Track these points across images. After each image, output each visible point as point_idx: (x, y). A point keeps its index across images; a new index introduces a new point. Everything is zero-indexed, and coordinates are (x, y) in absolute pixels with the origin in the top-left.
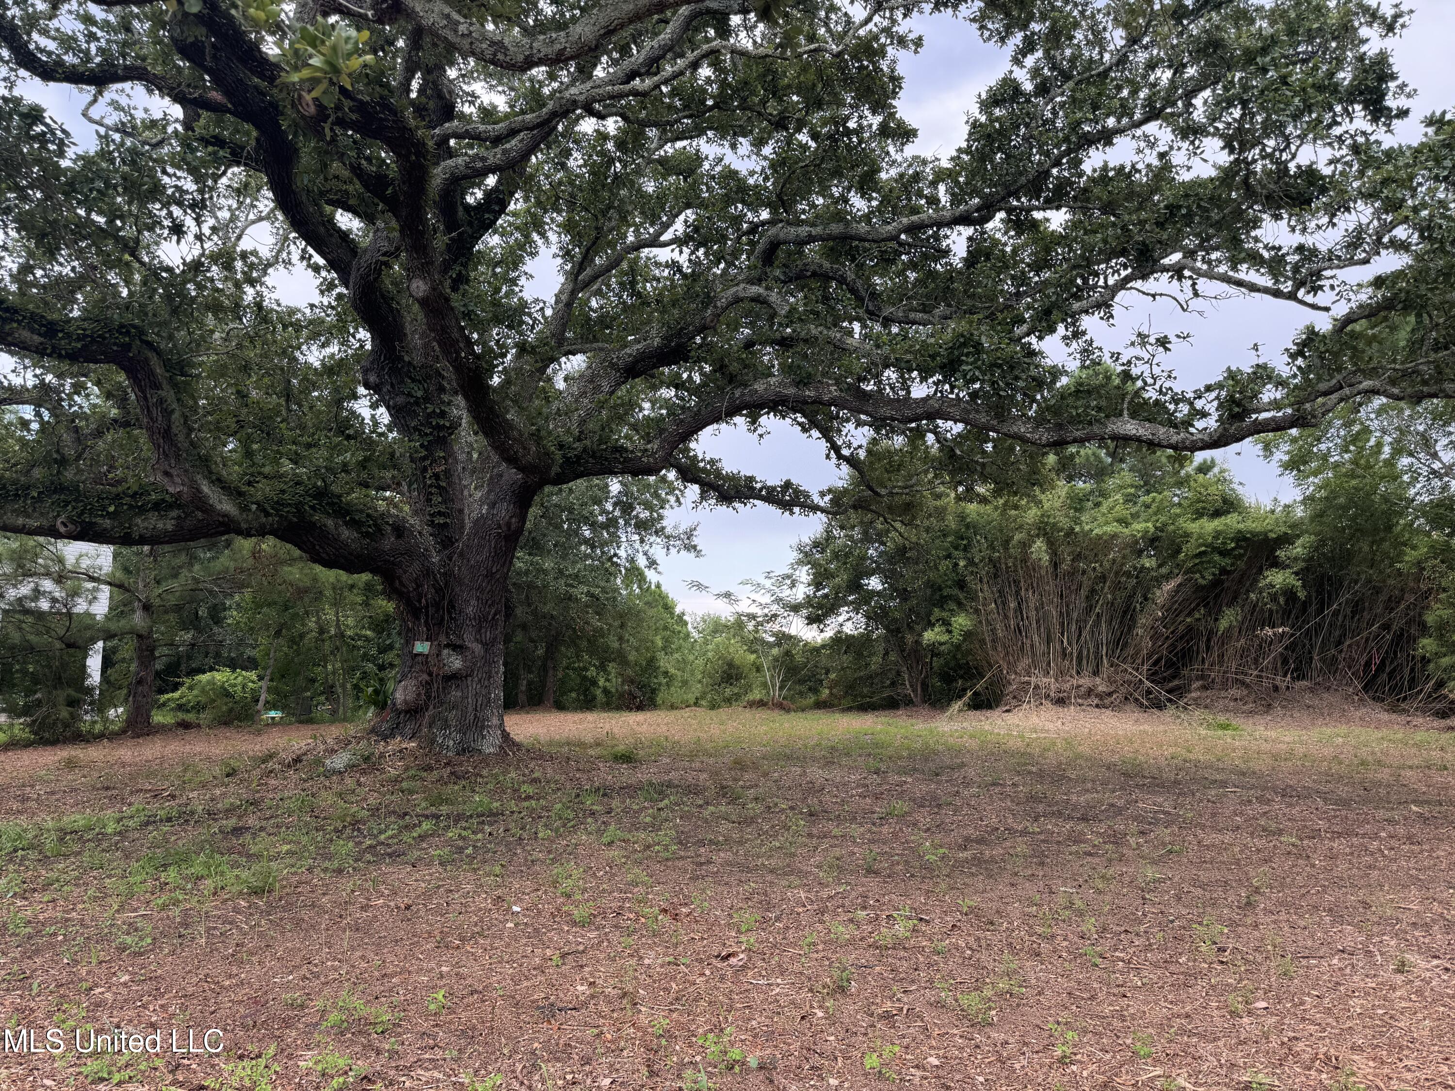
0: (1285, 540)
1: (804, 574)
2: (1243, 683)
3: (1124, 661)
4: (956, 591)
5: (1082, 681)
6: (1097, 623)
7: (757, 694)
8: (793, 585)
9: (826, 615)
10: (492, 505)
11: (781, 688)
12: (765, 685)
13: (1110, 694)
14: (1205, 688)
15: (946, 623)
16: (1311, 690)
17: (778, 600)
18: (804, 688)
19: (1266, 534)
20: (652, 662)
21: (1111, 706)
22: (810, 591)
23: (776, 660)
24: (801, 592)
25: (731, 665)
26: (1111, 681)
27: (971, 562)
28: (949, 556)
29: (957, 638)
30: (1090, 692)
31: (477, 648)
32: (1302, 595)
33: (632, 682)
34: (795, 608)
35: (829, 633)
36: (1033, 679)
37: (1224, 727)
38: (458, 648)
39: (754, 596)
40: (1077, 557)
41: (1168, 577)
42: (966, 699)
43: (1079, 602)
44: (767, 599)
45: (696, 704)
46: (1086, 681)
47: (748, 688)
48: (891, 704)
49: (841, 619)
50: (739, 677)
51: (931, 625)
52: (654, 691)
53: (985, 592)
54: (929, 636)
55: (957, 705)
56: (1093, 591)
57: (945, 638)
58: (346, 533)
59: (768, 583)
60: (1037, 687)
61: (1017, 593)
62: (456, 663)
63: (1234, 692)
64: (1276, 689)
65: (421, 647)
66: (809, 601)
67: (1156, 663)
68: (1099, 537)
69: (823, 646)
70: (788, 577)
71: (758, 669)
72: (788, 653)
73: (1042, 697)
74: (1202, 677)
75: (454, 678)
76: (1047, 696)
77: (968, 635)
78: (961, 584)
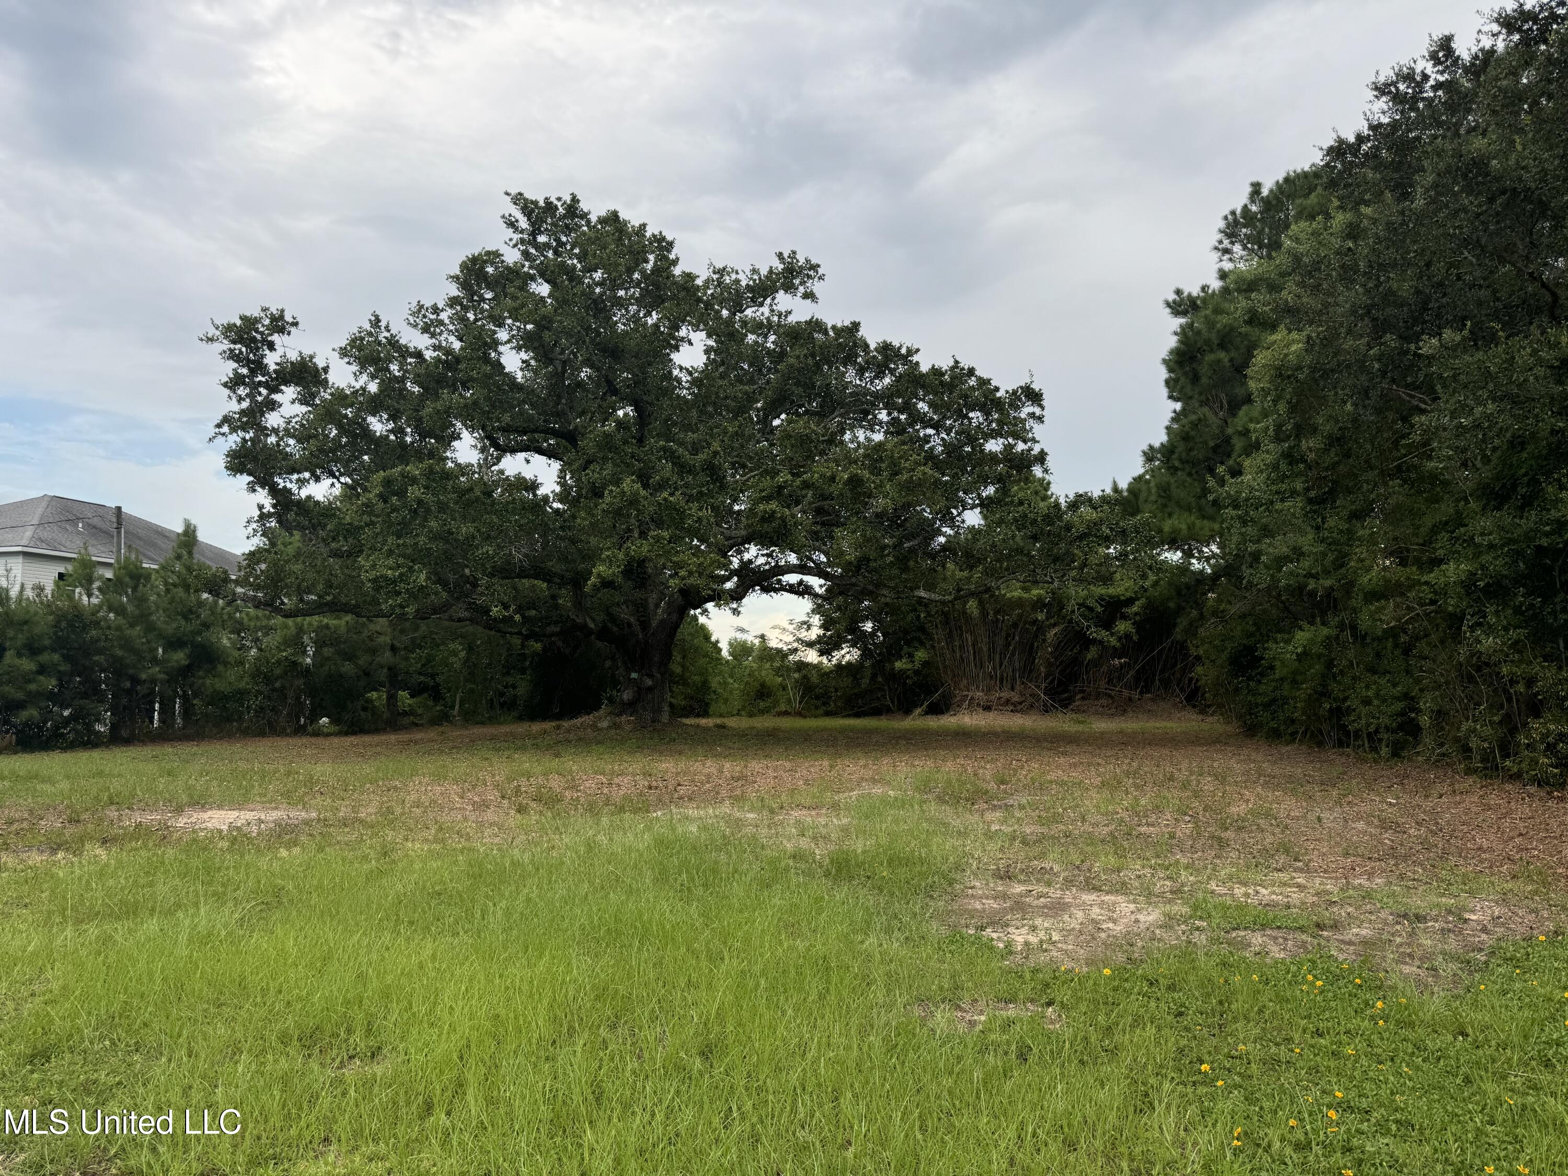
0: (1130, 601)
1: (816, 620)
2: (1110, 696)
3: (1031, 681)
4: (919, 634)
5: (1002, 694)
6: (1013, 655)
7: (783, 707)
8: (809, 628)
9: (833, 650)
10: (669, 614)
11: (800, 703)
12: (789, 701)
13: (1021, 703)
14: (1083, 698)
15: (911, 656)
16: (1152, 700)
17: (798, 640)
18: (819, 703)
19: (1118, 596)
20: (705, 683)
21: (1021, 711)
22: (821, 632)
23: (797, 681)
24: (815, 632)
25: (763, 685)
26: (1022, 694)
27: (929, 614)
28: (915, 610)
29: (917, 665)
30: (1008, 702)
31: (659, 676)
32: (1135, 638)
33: (692, 698)
34: (810, 644)
35: (834, 661)
36: (970, 694)
37: (1082, 722)
38: (651, 676)
39: (781, 637)
40: (997, 612)
41: (1054, 625)
42: (924, 706)
43: (1000, 642)
44: (790, 638)
45: (738, 714)
46: (1005, 694)
47: (776, 703)
48: (876, 712)
49: (843, 652)
50: (769, 695)
51: (901, 658)
52: (707, 705)
53: (939, 634)
54: (898, 665)
55: (918, 711)
56: (1008, 635)
57: (910, 666)
58: (615, 629)
59: (791, 628)
60: (972, 698)
61: (961, 635)
62: (649, 682)
63: (1104, 701)
64: (1130, 699)
65: (634, 675)
66: (820, 640)
67: (1050, 683)
68: (1010, 599)
69: (831, 672)
70: (804, 623)
71: (784, 688)
72: (805, 677)
73: (973, 706)
74: (1083, 692)
75: (650, 689)
76: (978, 705)
77: (926, 664)
78: (922, 629)
